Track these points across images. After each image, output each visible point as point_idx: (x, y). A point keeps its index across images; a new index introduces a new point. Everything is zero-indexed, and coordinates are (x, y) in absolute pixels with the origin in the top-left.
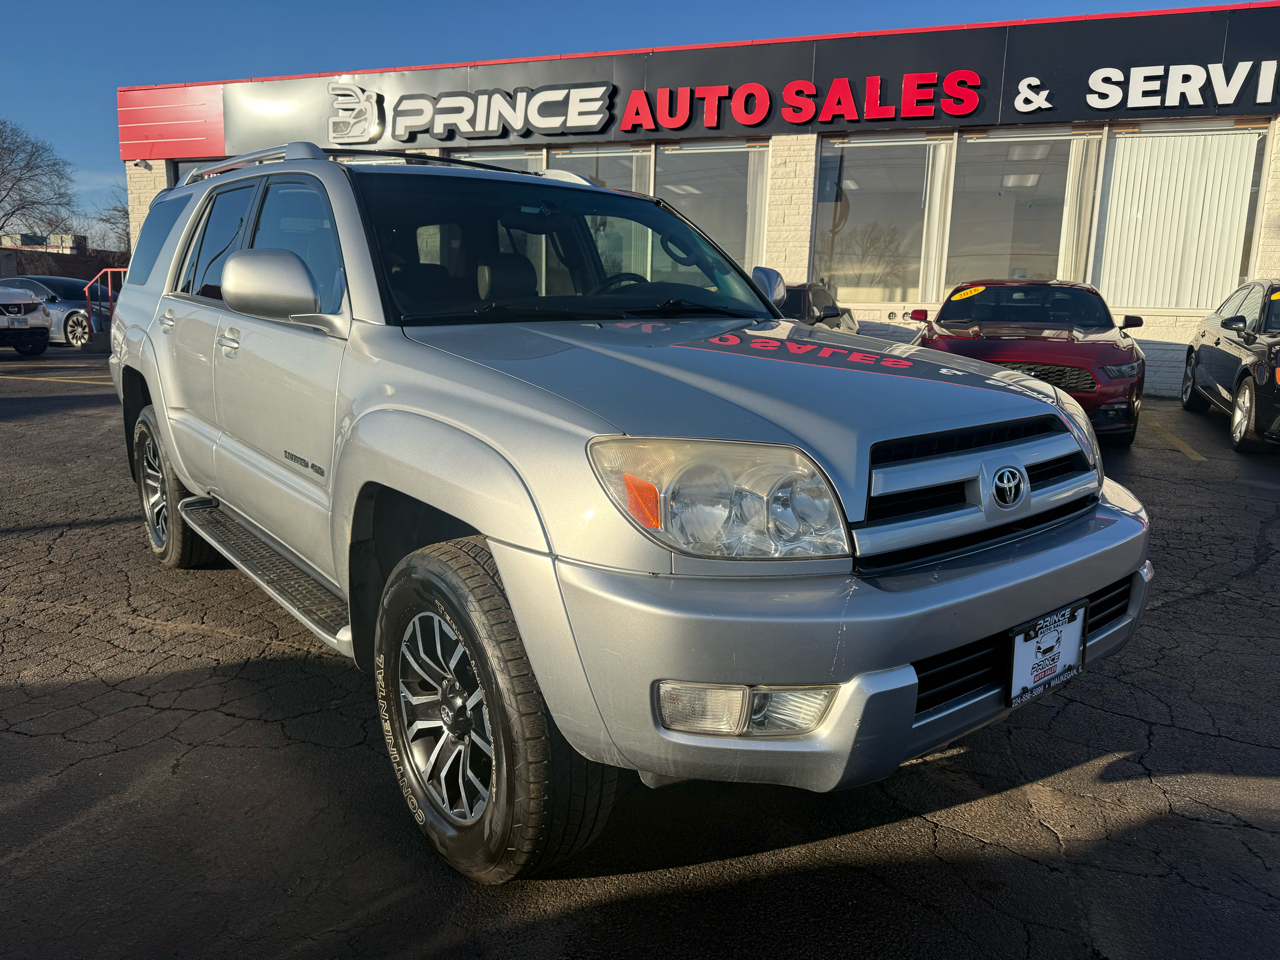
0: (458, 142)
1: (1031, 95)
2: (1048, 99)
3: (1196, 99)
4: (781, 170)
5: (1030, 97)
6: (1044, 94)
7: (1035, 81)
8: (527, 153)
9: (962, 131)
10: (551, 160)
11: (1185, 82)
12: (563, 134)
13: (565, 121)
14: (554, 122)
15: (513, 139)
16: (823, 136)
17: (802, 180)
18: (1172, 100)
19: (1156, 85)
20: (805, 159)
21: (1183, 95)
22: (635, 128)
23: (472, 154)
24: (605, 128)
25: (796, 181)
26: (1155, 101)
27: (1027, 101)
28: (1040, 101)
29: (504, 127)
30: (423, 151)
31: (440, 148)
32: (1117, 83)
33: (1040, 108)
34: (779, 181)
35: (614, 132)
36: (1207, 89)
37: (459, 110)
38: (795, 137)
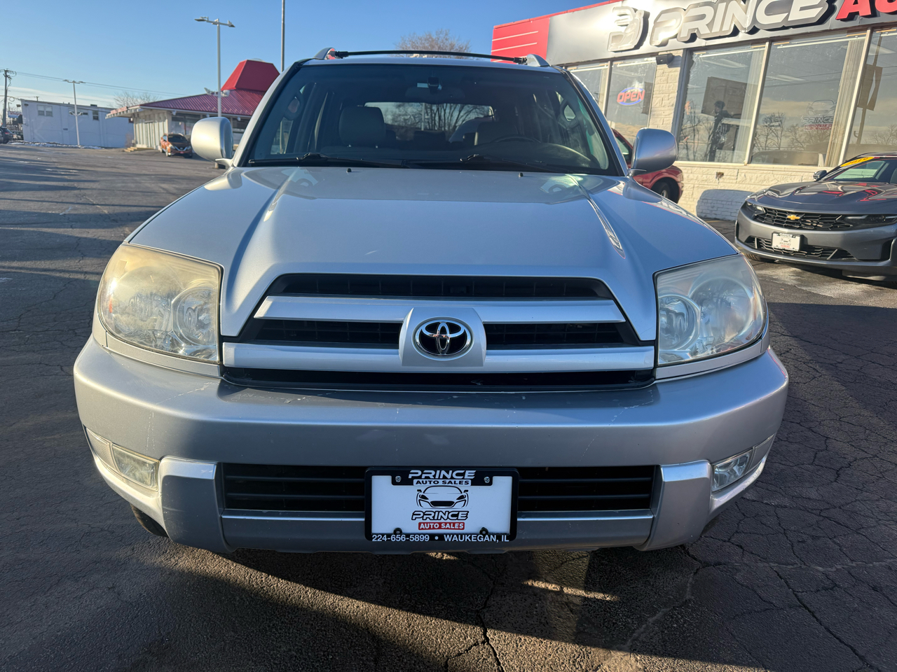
0: (699, 42)
8: (753, 47)
10: (772, 51)
12: (784, 28)
13: (788, 16)
14: (778, 19)
15: (743, 36)
22: (852, 16)
23: (708, 51)
24: (823, 20)
29: (735, 27)
30: (671, 52)
31: (684, 49)
35: (832, 22)
37: (702, 17)
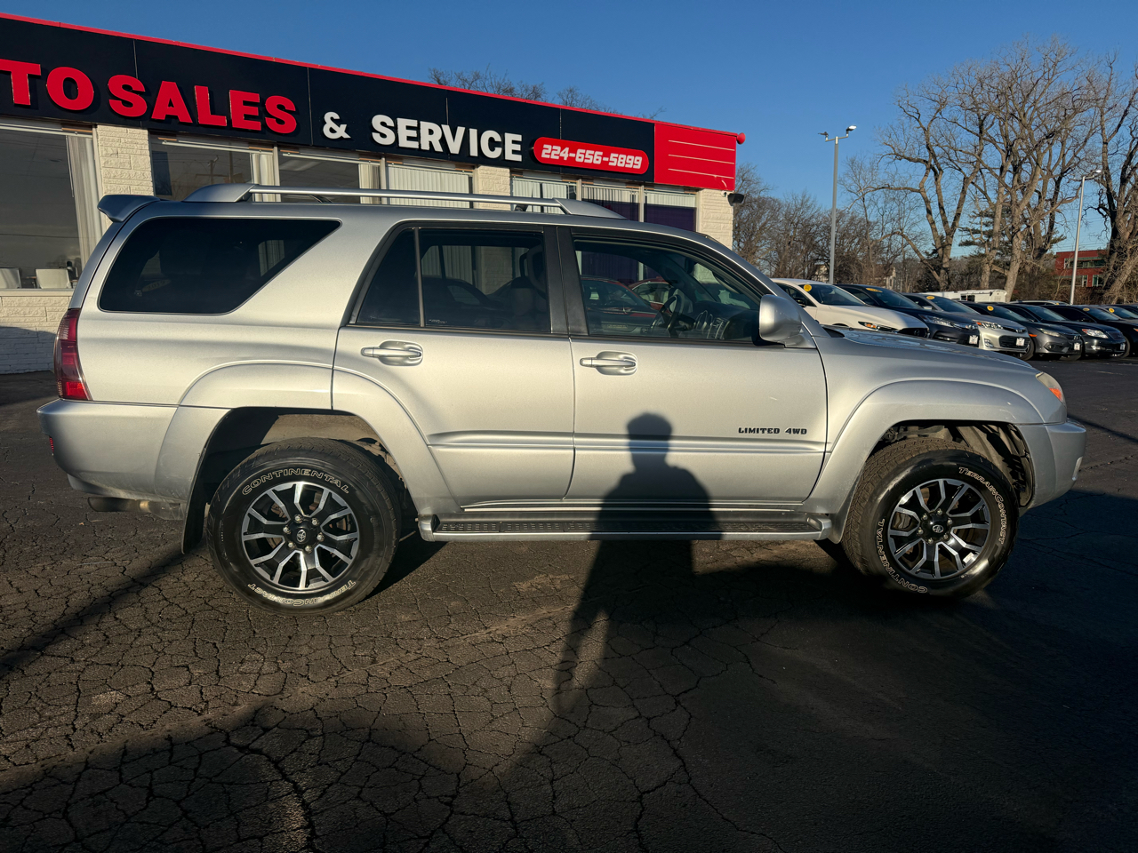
1: (335, 127)
2: (346, 131)
3: (438, 148)
4: (113, 161)
5: (332, 127)
6: (344, 127)
7: (336, 116)
9: (281, 146)
11: (431, 134)
16: (153, 133)
17: (139, 172)
18: (426, 147)
19: (413, 134)
20: (139, 152)
21: (431, 143)
25: (132, 172)
26: (414, 145)
27: (332, 131)
28: (341, 131)
32: (390, 127)
33: (342, 137)
34: (114, 170)
36: (443, 141)
38: (124, 129)
